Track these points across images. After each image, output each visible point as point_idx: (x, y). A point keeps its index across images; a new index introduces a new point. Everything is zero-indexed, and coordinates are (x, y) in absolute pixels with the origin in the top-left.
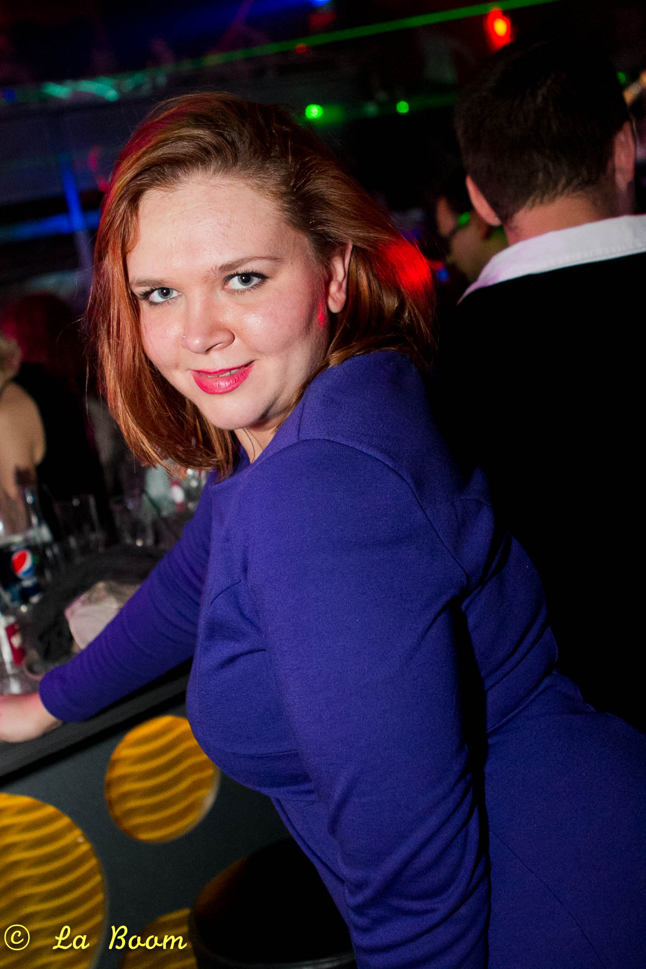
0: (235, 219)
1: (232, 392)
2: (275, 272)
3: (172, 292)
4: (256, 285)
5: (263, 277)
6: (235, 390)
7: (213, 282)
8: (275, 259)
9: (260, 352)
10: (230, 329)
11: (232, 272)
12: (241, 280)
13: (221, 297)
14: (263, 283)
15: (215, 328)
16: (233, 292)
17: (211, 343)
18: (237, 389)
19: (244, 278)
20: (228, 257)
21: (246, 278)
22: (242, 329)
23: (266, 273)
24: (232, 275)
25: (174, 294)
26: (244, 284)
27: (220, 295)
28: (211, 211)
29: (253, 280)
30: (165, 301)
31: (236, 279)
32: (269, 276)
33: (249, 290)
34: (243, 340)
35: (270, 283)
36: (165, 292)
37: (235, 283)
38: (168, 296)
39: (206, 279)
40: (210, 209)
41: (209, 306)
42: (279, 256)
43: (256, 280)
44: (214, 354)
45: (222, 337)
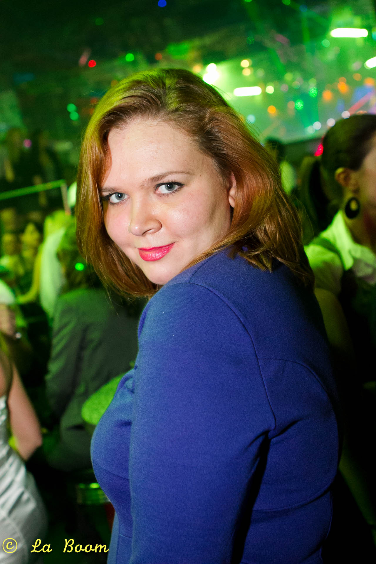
0: (161, 147)
1: (160, 260)
2: (189, 182)
3: (125, 196)
4: (176, 190)
5: (181, 185)
6: (162, 259)
7: (148, 188)
8: (188, 173)
9: (179, 236)
10: (159, 220)
11: (161, 182)
12: (167, 187)
13: (153, 198)
14: (180, 189)
15: (150, 218)
16: (161, 195)
17: (146, 228)
18: (163, 258)
19: (169, 186)
20: (156, 172)
21: (170, 185)
22: (166, 220)
23: (182, 182)
24: (159, 184)
25: (126, 197)
26: (169, 190)
27: (153, 197)
28: (145, 142)
29: (175, 186)
30: (120, 202)
31: (163, 187)
32: (184, 184)
33: (171, 194)
34: (167, 228)
35: (185, 189)
36: (120, 196)
37: (163, 189)
38: (122, 198)
39: (142, 187)
40: (145, 141)
41: (145, 204)
42: (191, 171)
43: (177, 187)
44: (149, 236)
45: (153, 225)
